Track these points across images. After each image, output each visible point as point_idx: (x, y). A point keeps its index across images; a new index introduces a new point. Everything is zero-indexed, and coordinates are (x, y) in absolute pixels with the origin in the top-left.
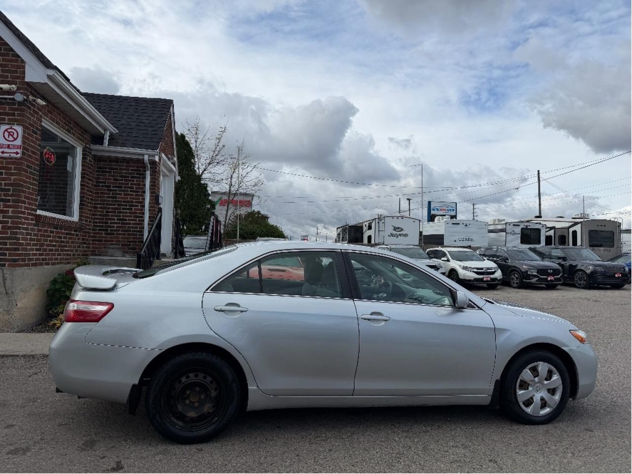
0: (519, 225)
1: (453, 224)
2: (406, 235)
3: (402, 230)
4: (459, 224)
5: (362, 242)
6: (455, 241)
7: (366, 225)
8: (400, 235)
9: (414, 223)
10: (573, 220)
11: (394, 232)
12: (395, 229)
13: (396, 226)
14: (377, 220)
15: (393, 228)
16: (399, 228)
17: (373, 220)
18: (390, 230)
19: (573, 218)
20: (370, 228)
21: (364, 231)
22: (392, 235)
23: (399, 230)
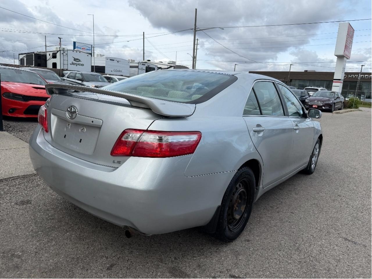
0: (145, 65)
1: (110, 60)
2: (82, 65)
3: (80, 61)
4: (114, 60)
5: (46, 67)
6: (112, 71)
7: (50, 54)
8: (79, 64)
9: (87, 56)
10: (169, 64)
11: (74, 62)
12: (75, 60)
13: (76, 58)
14: (62, 52)
15: (74, 59)
16: (77, 59)
17: (58, 51)
18: (71, 60)
19: (168, 63)
20: (54, 56)
21: (48, 59)
22: (73, 64)
23: (78, 61)
